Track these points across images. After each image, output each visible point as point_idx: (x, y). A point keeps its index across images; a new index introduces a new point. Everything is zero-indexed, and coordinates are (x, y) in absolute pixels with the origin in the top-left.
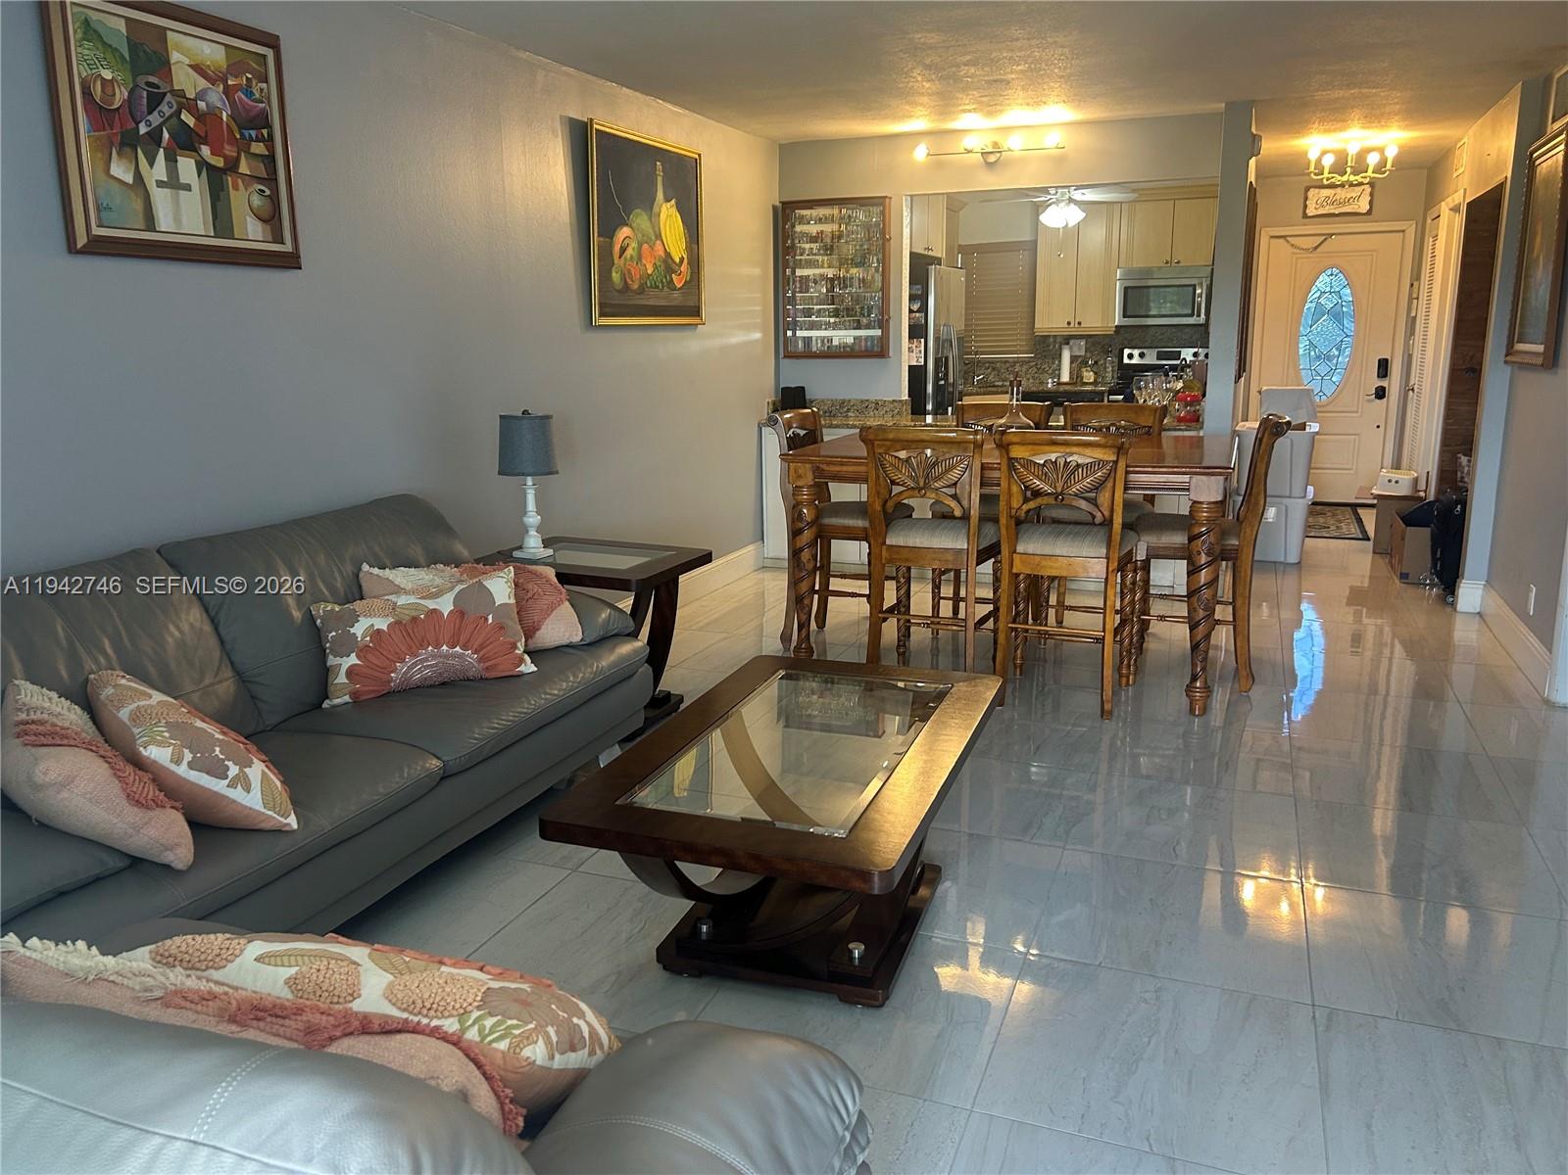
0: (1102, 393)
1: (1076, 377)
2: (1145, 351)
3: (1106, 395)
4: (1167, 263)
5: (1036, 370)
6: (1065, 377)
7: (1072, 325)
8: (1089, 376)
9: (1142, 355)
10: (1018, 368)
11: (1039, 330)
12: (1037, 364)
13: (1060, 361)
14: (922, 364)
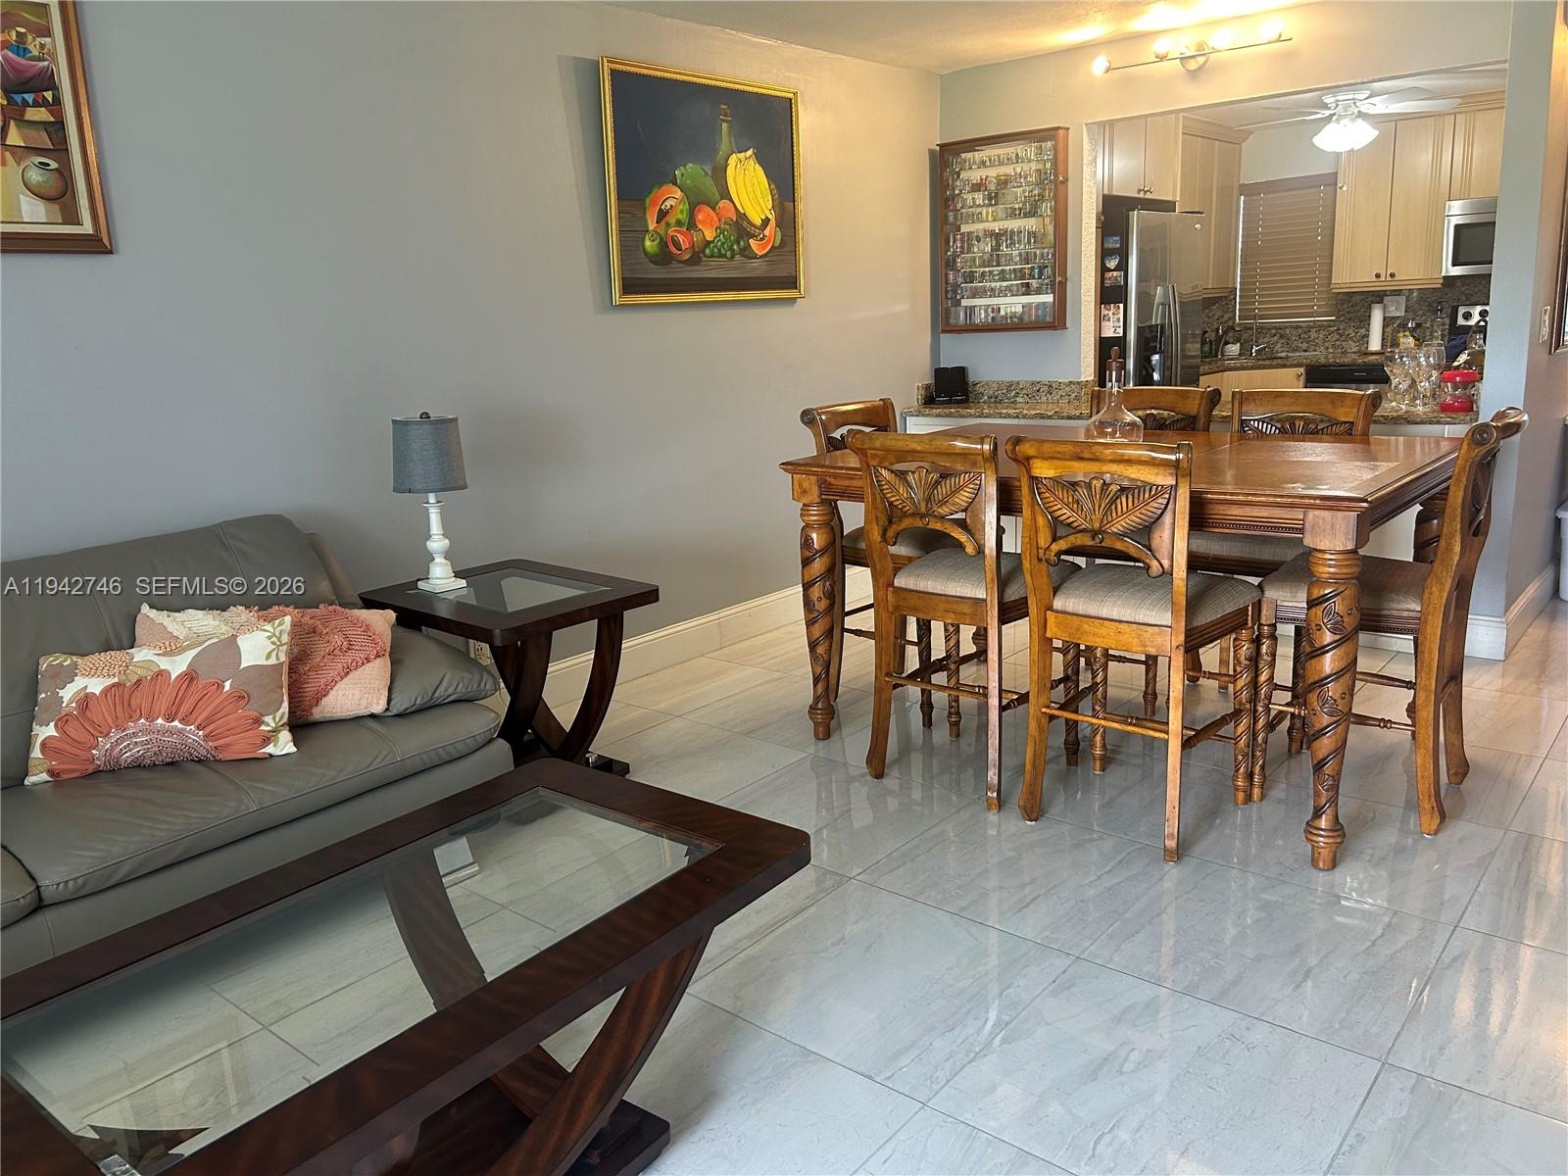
1: (1391, 344)
5: (1337, 336)
6: (1375, 344)
7: (1383, 278)
10: (1313, 334)
11: (1337, 286)
12: (1338, 329)
13: (1369, 325)
14: (1121, 335)
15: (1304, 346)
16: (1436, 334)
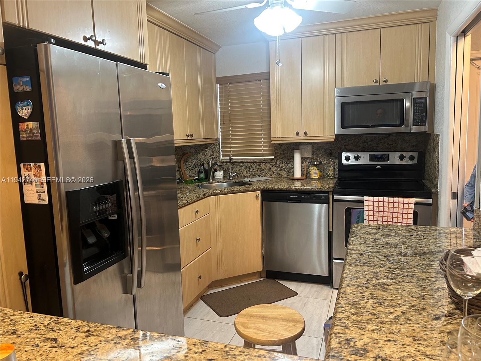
0: (327, 192)
1: (306, 176)
2: (359, 154)
3: (331, 193)
4: (376, 82)
5: (276, 168)
6: (297, 174)
7: (300, 135)
8: (315, 173)
9: (357, 158)
10: (263, 166)
11: (275, 139)
12: (276, 164)
13: (293, 162)
14: (47, 203)
15: (259, 173)
16: (330, 168)
